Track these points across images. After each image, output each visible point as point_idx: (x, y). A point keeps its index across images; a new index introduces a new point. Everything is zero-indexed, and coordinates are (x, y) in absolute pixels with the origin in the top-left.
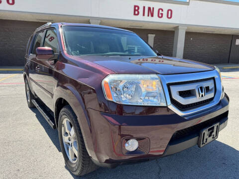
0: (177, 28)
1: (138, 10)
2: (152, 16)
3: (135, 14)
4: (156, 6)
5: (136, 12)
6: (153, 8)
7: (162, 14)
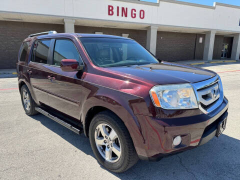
0: (149, 28)
1: (112, 10)
2: (126, 16)
3: (109, 14)
4: (129, 6)
5: (111, 13)
6: (127, 9)
7: (135, 14)
